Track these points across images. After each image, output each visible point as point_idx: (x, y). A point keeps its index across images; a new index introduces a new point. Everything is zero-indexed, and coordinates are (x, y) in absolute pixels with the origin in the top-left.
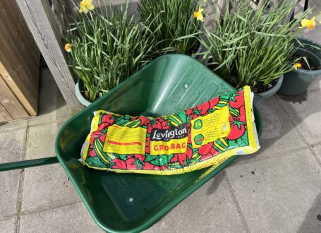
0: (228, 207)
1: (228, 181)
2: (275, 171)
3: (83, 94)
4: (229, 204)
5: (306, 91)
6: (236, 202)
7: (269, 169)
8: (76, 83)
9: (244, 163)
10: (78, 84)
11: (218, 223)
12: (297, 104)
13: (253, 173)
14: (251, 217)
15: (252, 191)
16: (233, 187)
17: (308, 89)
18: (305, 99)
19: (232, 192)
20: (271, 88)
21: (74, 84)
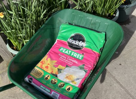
0: (115, 86)
1: (109, 73)
2: (131, 60)
3: (13, 49)
4: (115, 85)
5: (129, 18)
6: (118, 82)
7: (127, 60)
8: (6, 44)
9: (114, 61)
10: (8, 44)
11: (113, 97)
12: (127, 25)
13: (120, 64)
14: (129, 87)
15: (124, 74)
16: (113, 75)
17: (129, 17)
18: (130, 22)
19: (114, 77)
20: (115, 16)
21: (5, 45)
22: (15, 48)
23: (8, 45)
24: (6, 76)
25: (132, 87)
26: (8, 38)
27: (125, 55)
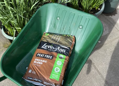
3: (7, 34)
4: (93, 70)
5: (116, 9)
6: (96, 68)
7: (108, 49)
8: (1, 29)
10: (2, 29)
12: (113, 16)
16: (93, 62)
18: (116, 13)
20: (100, 10)
27: (106, 44)
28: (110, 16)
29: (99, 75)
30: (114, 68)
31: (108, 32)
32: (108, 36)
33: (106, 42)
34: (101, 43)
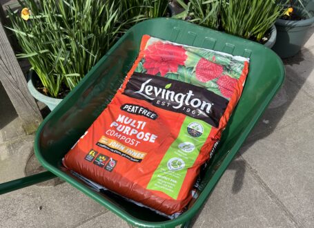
0: (256, 192)
2: (295, 139)
4: (255, 188)
6: (261, 182)
7: (287, 139)
10: (30, 82)
12: (294, 65)
14: (286, 195)
16: (254, 168)
17: (302, 49)
18: (302, 60)
19: (254, 173)
21: (26, 81)
22: (45, 90)
23: (30, 84)
24: (19, 151)
25: (292, 195)
26: (33, 68)
27: (283, 127)
28: (289, 66)
29: (270, 199)
30: (306, 182)
31: (285, 101)
32: (286, 109)
33: (282, 122)
34: (270, 124)
